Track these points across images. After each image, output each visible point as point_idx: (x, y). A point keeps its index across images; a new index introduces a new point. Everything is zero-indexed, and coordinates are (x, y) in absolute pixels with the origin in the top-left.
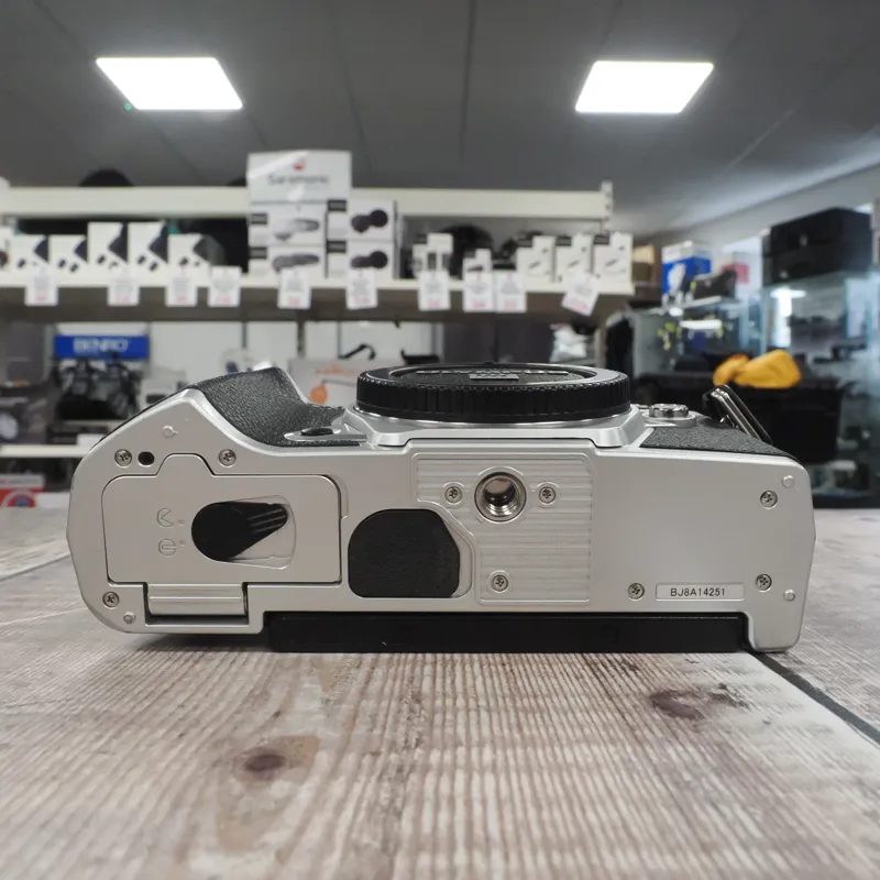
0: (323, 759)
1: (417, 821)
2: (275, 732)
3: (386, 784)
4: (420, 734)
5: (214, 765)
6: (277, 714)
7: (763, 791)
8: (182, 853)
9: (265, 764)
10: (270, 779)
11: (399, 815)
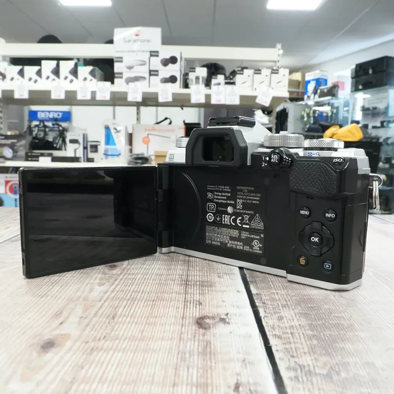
0: (68, 344)
1: (87, 371)
2: (57, 332)
3: (84, 356)
4: (107, 334)
5: (30, 346)
6: (61, 323)
7: (209, 363)
8: (7, 382)
9: (48, 345)
10: (47, 352)
11: (83, 368)
